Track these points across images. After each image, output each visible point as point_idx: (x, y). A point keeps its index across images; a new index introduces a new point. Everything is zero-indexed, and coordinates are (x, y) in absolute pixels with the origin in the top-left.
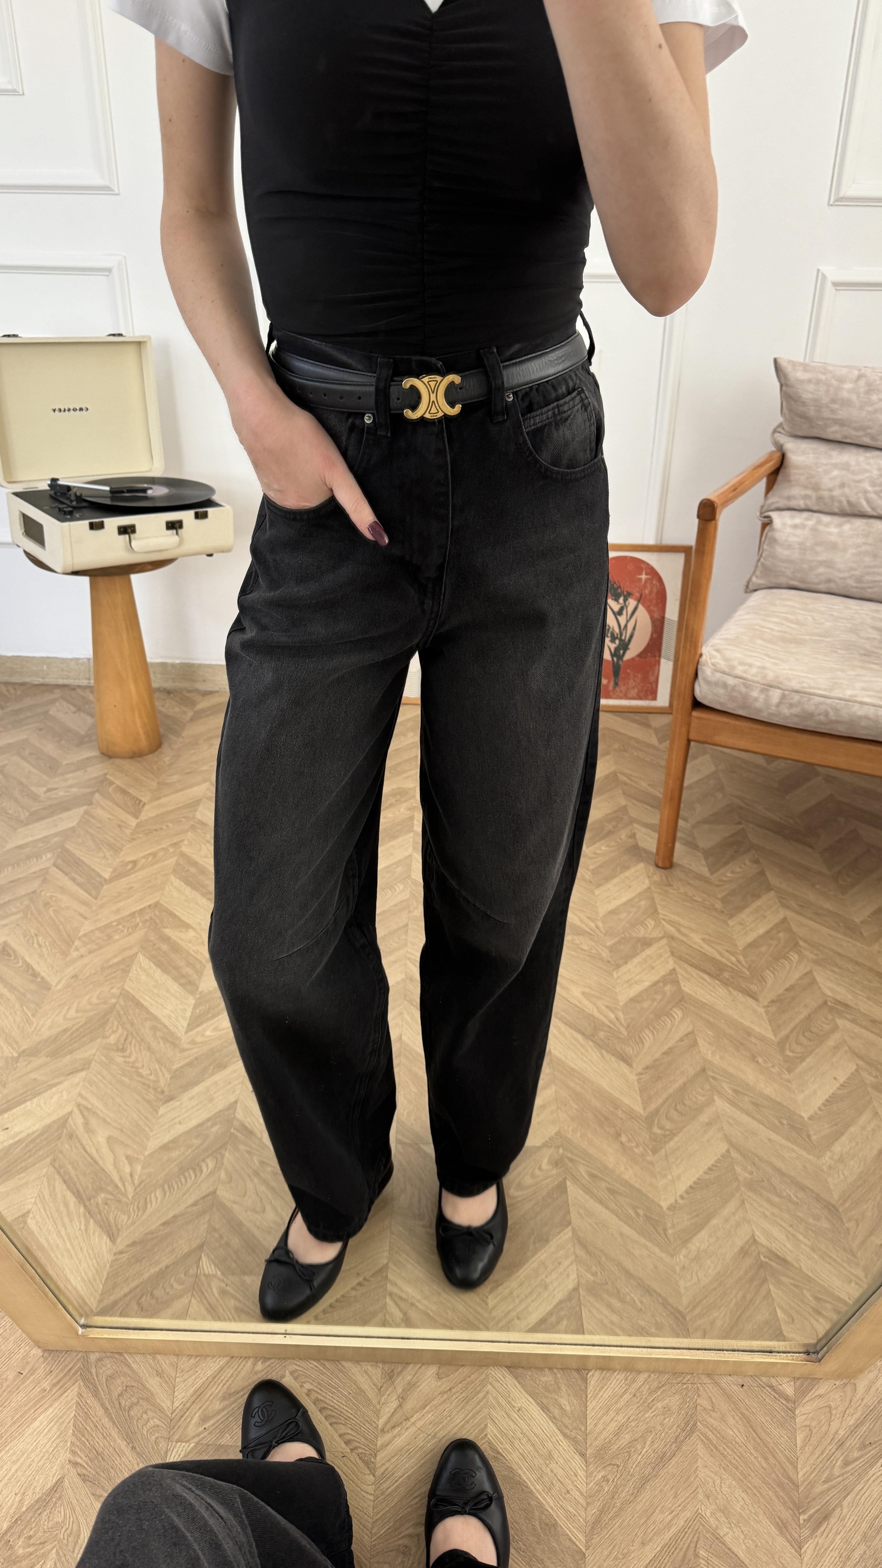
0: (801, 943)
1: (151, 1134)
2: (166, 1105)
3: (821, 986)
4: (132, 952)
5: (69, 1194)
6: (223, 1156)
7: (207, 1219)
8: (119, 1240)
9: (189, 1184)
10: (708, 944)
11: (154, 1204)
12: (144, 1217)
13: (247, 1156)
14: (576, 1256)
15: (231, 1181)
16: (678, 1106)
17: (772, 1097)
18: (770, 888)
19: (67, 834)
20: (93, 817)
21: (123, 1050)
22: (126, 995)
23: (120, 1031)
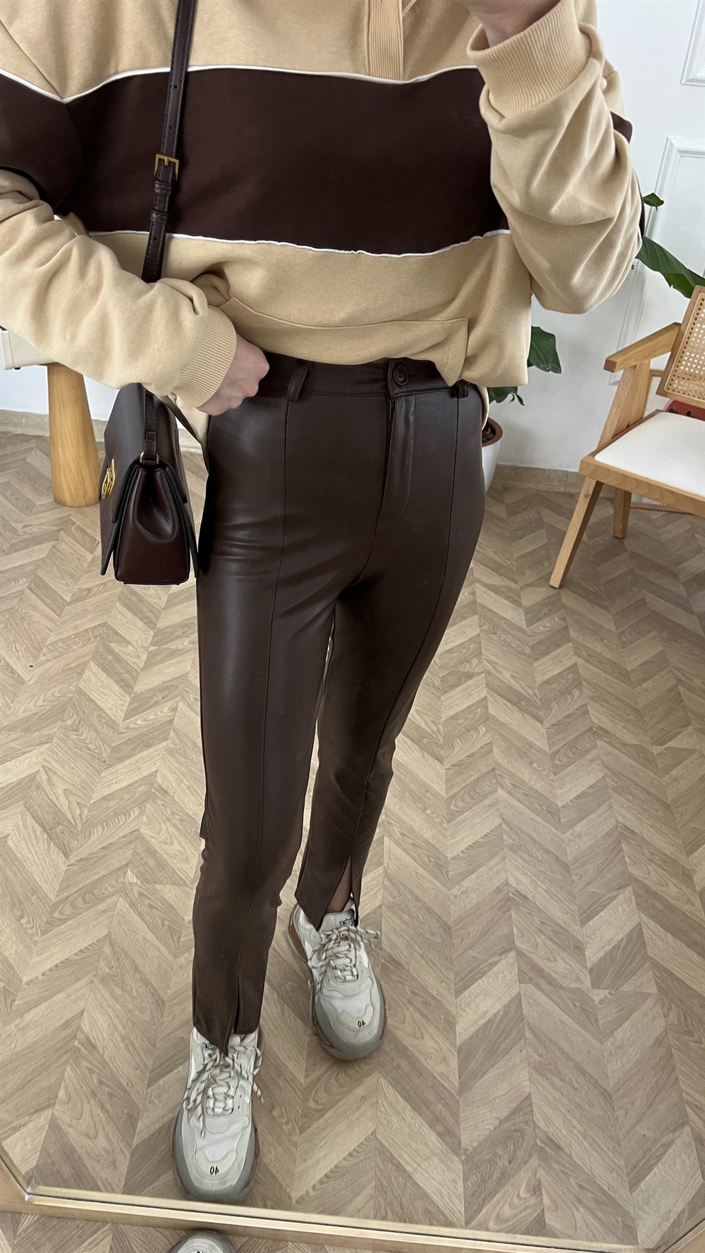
0: (584, 683)
1: (95, 789)
2: (107, 770)
3: (591, 716)
4: (86, 660)
5: (36, 825)
6: (145, 808)
7: (132, 847)
8: (71, 857)
9: (121, 823)
10: (515, 680)
11: (96, 834)
12: (88, 844)
13: (163, 808)
14: (384, 885)
15: (149, 824)
16: (471, 793)
17: (540, 791)
18: (569, 640)
19: (38, 564)
20: (59, 551)
21: (77, 730)
22: (80, 692)
23: (75, 716)
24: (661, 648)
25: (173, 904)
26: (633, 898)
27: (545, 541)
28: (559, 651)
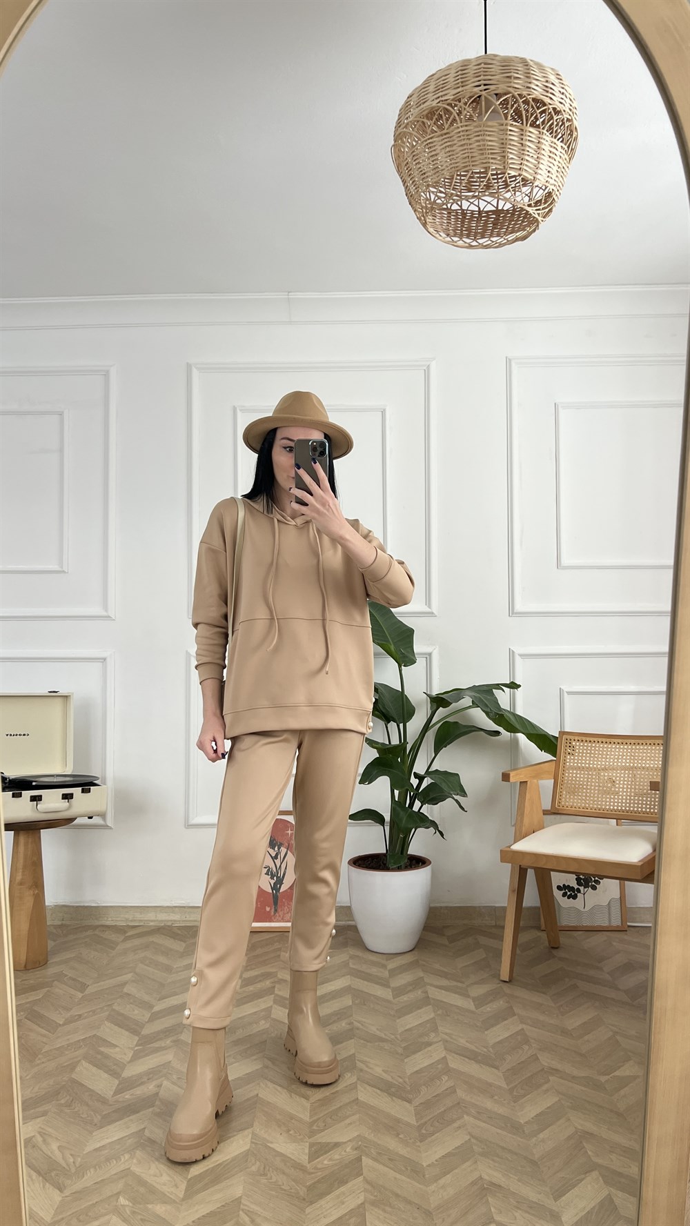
0: (532, 1041)
1: (88, 1144)
2: (98, 1130)
3: (542, 1061)
4: (79, 1059)
5: (32, 1172)
6: (135, 1153)
7: (124, 1180)
8: (66, 1191)
9: (112, 1165)
10: (469, 1043)
11: (89, 1175)
12: (82, 1181)
13: (152, 1151)
15: (141, 1162)
16: (439, 1121)
17: (502, 1114)
18: (514, 1015)
19: (35, 1002)
20: (53, 993)
21: (69, 1106)
22: (74, 1081)
23: (68, 1097)
24: (596, 1014)
25: (164, 1217)
26: (600, 1178)
27: (484, 956)
28: (506, 1022)
